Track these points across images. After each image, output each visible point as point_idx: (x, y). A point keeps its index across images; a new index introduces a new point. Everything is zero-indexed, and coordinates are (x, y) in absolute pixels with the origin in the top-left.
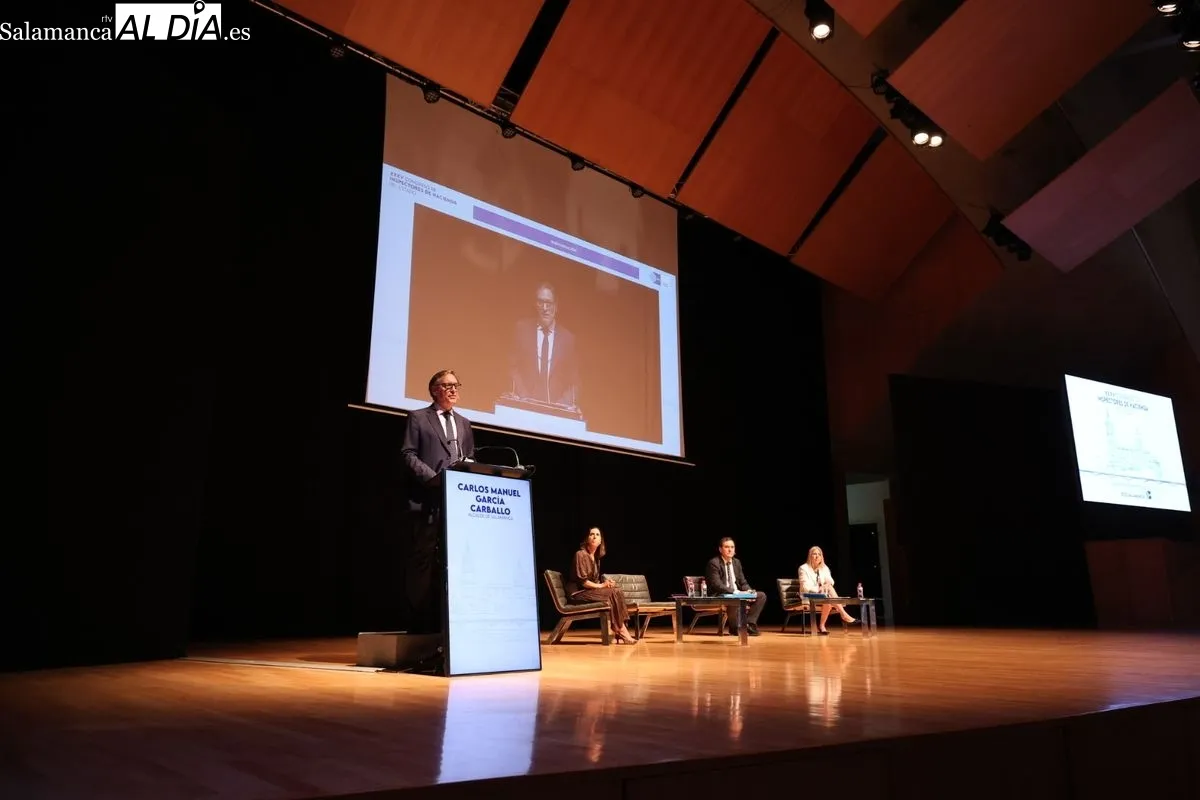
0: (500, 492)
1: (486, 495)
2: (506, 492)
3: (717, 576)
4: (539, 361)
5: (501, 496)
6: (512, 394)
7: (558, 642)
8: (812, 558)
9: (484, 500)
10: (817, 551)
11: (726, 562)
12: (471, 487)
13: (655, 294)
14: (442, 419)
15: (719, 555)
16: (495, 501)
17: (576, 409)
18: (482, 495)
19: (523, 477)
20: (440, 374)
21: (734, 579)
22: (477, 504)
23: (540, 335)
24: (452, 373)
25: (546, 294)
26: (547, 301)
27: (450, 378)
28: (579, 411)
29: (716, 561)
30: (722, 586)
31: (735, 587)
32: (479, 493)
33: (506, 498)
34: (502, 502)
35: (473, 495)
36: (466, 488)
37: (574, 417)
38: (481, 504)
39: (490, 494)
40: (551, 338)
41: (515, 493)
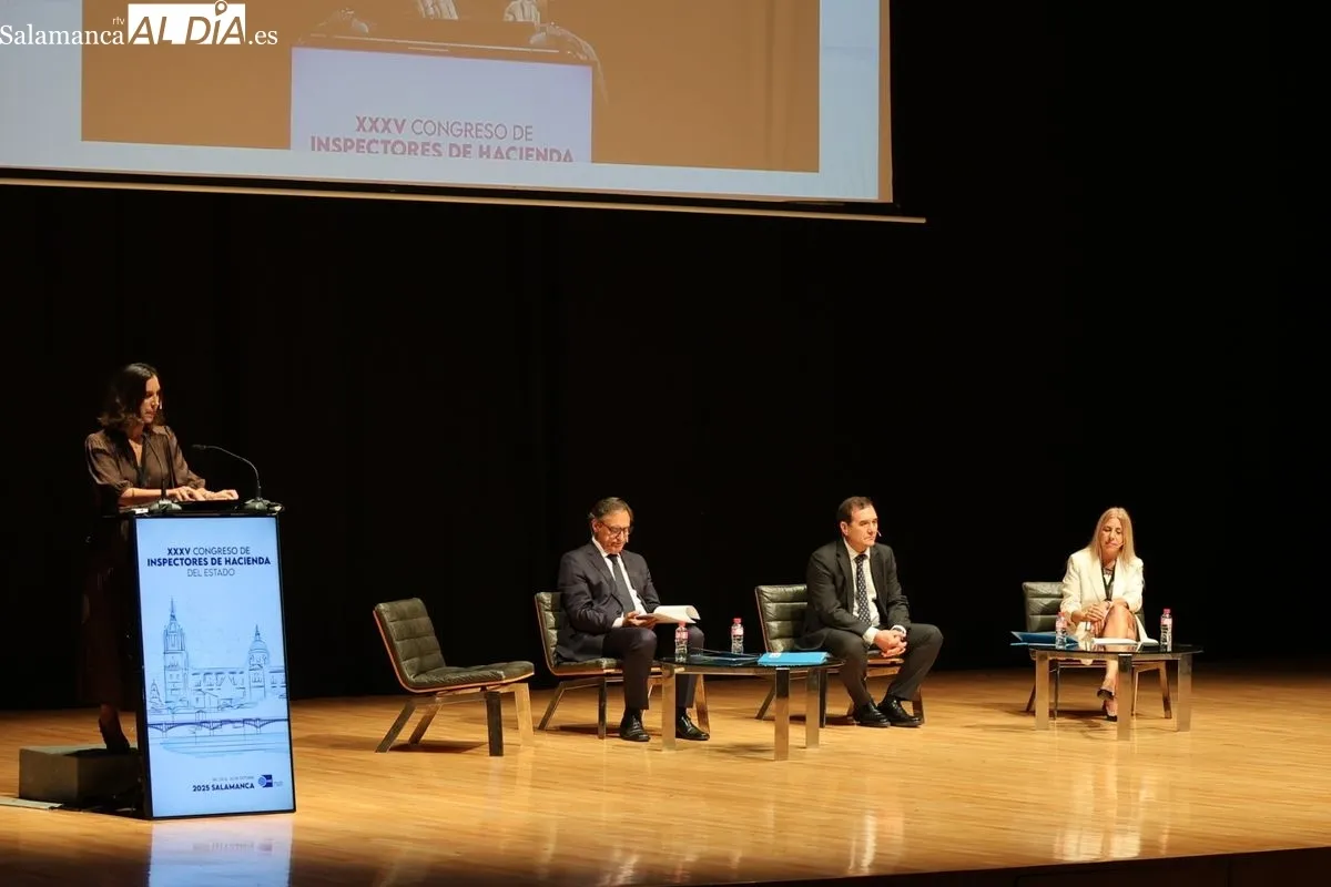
3: (828, 589)
7: (415, 745)
8: (1101, 536)
10: (1117, 519)
11: (853, 554)
15: (836, 538)
21: (871, 594)
29: (827, 554)
30: (841, 614)
31: (874, 613)
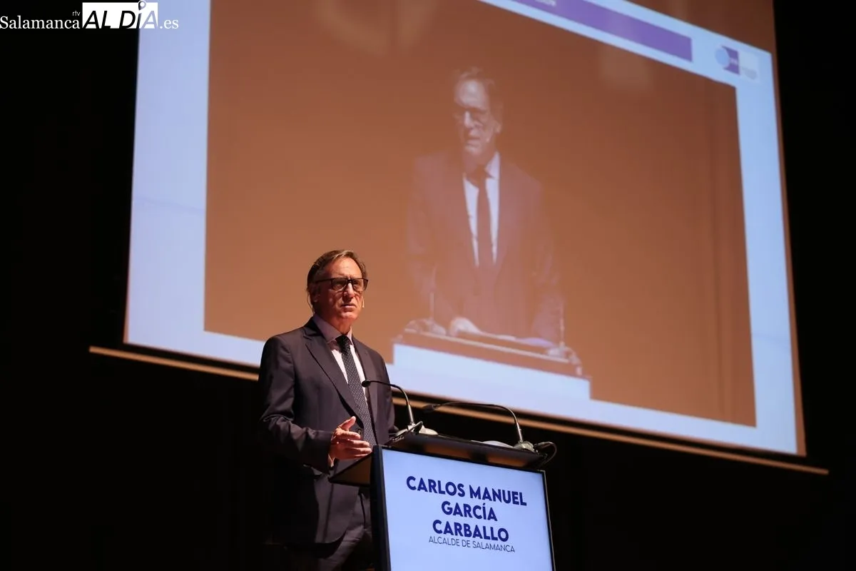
0: (487, 495)
1: (461, 501)
2: (497, 495)
4: (475, 244)
5: (489, 504)
6: (429, 322)
9: (457, 511)
12: (433, 486)
13: (728, 93)
14: (337, 355)
16: (479, 512)
17: (567, 355)
18: (454, 500)
19: (529, 465)
20: (326, 261)
22: (445, 518)
23: (471, 192)
24: (350, 255)
25: (472, 92)
26: (474, 112)
27: (347, 268)
28: (575, 360)
32: (446, 497)
33: (498, 506)
34: (492, 516)
35: (436, 499)
36: (422, 486)
37: (565, 370)
38: (453, 519)
39: (467, 500)
40: (492, 186)
41: (515, 498)
